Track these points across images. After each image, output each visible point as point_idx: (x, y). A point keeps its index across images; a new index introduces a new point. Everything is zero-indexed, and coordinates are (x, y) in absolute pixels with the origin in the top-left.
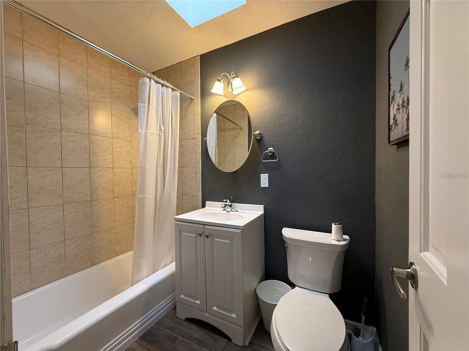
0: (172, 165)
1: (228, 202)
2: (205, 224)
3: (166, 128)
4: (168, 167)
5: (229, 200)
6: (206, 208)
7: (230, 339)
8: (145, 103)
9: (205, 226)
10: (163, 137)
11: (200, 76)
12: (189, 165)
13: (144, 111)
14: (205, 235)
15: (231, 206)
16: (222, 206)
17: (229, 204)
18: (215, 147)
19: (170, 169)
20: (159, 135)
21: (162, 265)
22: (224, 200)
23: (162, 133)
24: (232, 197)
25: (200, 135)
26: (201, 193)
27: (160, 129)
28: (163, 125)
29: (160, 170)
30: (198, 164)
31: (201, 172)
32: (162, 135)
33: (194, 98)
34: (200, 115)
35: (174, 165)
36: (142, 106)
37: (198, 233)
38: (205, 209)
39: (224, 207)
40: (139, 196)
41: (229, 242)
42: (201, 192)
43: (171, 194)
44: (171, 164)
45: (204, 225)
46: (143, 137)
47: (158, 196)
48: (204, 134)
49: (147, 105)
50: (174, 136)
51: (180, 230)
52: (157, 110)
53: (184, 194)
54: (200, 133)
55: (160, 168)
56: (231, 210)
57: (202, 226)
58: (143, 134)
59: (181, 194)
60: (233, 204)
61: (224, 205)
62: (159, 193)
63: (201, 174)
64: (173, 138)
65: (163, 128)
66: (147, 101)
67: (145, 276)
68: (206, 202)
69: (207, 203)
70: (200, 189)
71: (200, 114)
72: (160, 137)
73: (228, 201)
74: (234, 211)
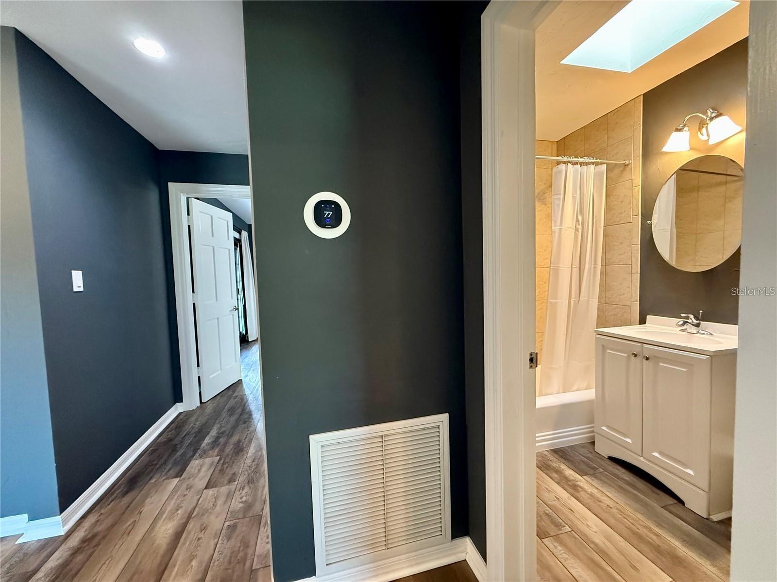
0: (592, 264)
1: (691, 319)
2: (643, 342)
3: (585, 217)
4: (587, 266)
5: (694, 315)
6: (647, 324)
7: (682, 502)
8: (560, 194)
9: (644, 344)
10: (580, 230)
11: (642, 127)
12: (618, 262)
13: (558, 205)
14: (644, 357)
15: (698, 325)
16: (678, 322)
17: (692, 321)
18: (670, 228)
19: (590, 269)
20: (576, 228)
21: (575, 388)
22: (683, 315)
23: (579, 225)
24: (701, 311)
25: (640, 216)
26: (639, 303)
27: (577, 221)
28: (581, 214)
29: (576, 271)
30: (634, 259)
31: (639, 272)
32: (580, 227)
33: (630, 162)
34: (640, 187)
35: (595, 263)
36: (556, 199)
37: (632, 352)
38: (646, 326)
39: (682, 325)
40: (551, 300)
41: (685, 370)
42: (638, 300)
43: (590, 301)
44: (590, 263)
45: (642, 344)
46: (557, 234)
47: (572, 303)
48: (647, 214)
49: (562, 196)
50: (596, 225)
51: (603, 346)
52: (574, 198)
53: (608, 302)
54: (640, 214)
55: (576, 269)
56: (698, 332)
57: (640, 344)
58: (557, 231)
59: (604, 302)
60: (701, 322)
61: (682, 322)
62: (574, 299)
63: (639, 275)
64: (594, 229)
65: (580, 218)
66: (562, 192)
67: (555, 392)
68: (647, 316)
69: (649, 318)
70: (637, 297)
71: (640, 185)
72: (577, 230)
73: (692, 316)
74: (703, 334)
